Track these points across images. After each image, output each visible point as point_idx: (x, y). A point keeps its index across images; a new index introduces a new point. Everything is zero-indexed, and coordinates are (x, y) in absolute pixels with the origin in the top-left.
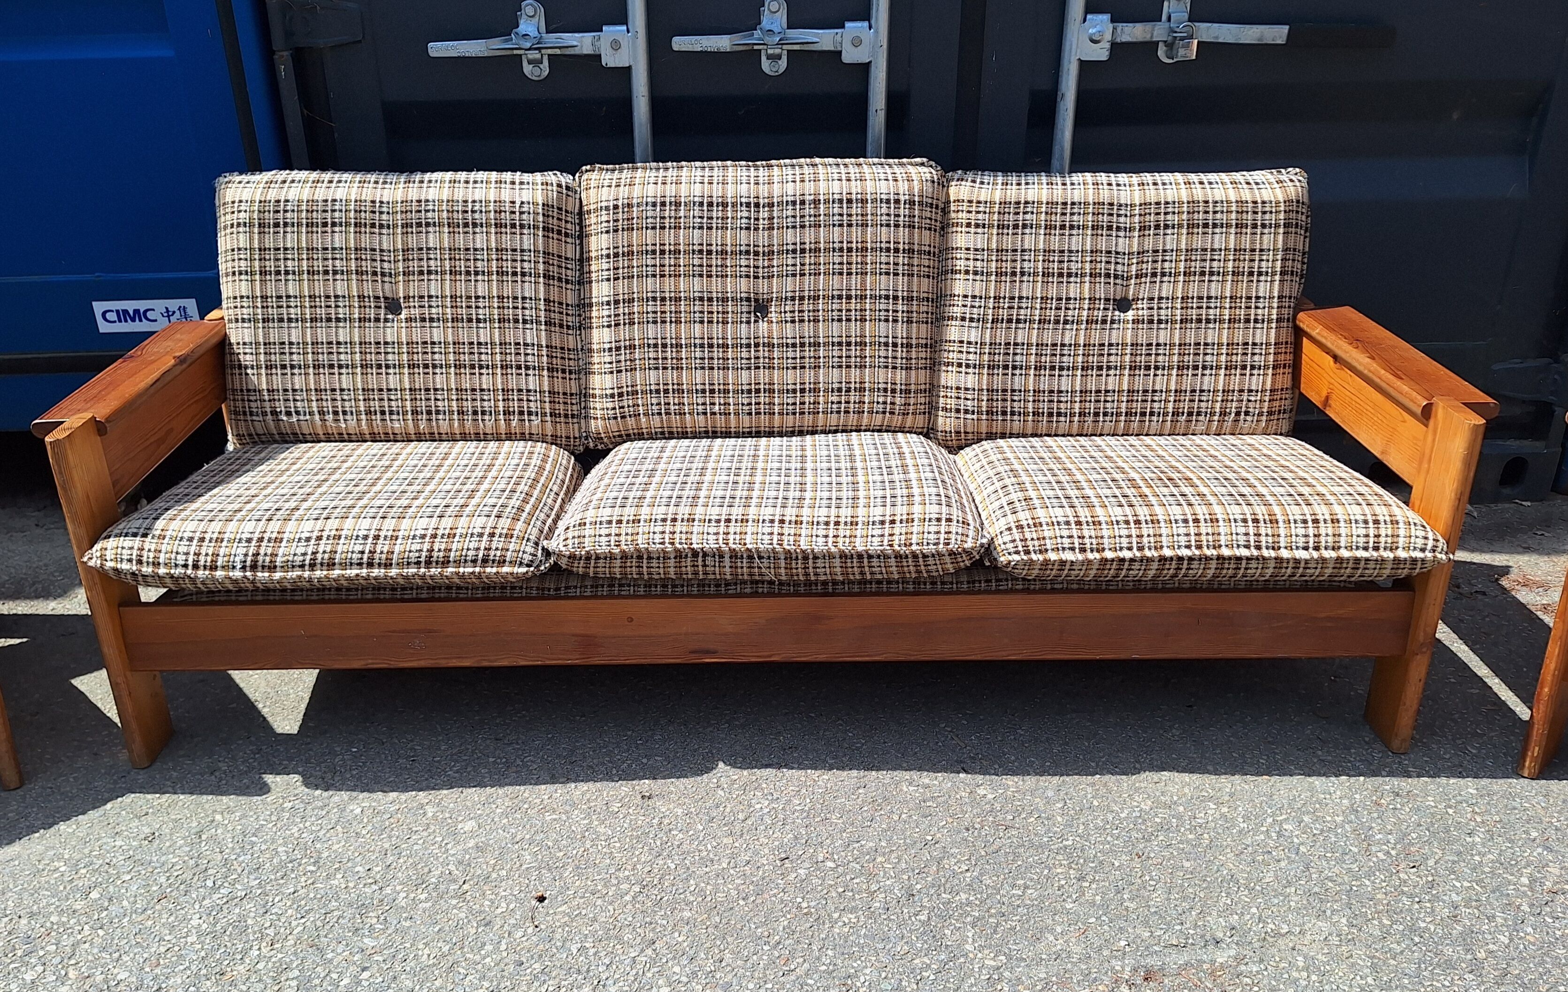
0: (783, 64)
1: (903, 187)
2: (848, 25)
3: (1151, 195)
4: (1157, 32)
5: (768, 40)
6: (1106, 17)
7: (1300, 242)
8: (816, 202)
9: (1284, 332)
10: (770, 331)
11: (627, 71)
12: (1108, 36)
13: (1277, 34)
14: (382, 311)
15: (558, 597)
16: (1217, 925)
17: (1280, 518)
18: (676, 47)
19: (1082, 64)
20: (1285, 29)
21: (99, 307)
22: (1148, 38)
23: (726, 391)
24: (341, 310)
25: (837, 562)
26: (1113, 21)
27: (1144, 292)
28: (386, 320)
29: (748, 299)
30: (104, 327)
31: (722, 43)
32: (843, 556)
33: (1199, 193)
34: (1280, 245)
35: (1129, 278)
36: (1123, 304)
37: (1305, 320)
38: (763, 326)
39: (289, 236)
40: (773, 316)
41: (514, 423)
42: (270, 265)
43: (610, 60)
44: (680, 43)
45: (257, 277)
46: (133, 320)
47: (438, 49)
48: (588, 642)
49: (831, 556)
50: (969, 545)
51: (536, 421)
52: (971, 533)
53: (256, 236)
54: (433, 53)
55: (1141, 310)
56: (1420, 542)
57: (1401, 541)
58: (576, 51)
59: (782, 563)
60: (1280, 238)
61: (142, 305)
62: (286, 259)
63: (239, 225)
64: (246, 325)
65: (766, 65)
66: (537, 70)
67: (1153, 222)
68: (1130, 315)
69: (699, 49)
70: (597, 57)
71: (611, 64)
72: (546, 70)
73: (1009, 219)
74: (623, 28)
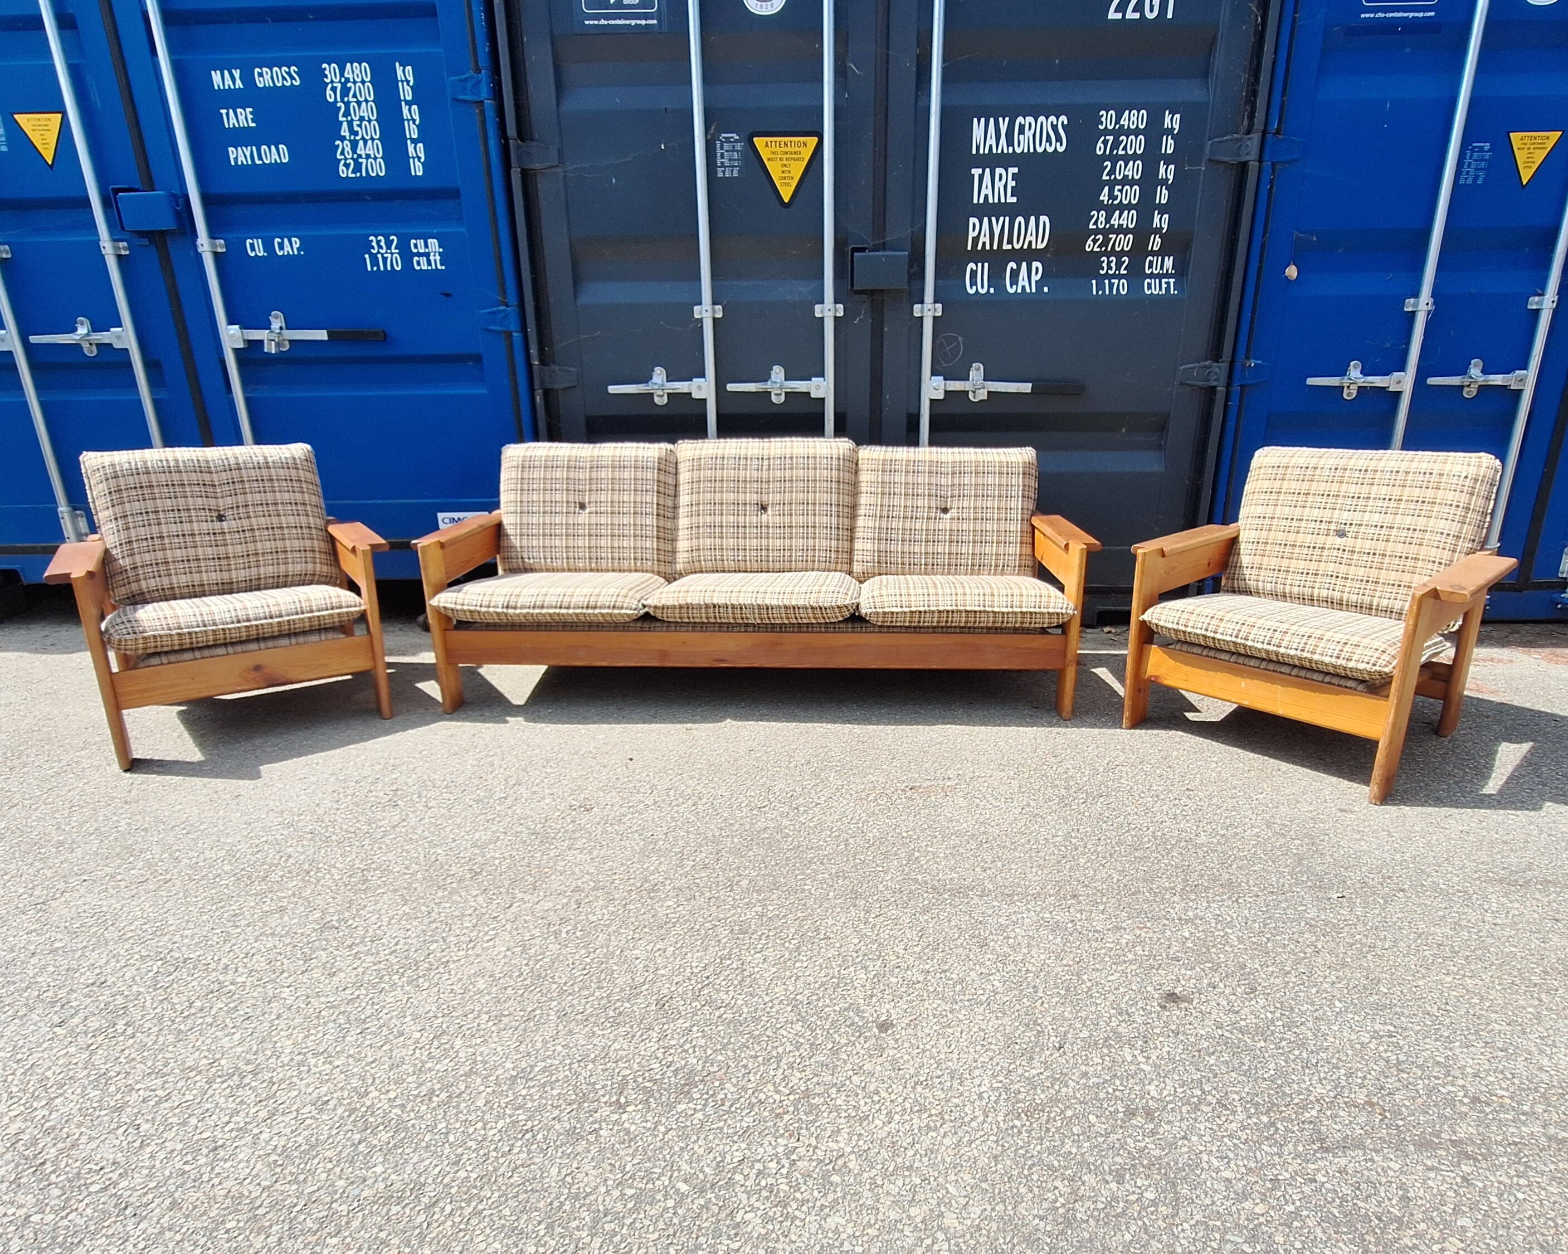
0: (783, 398)
1: (835, 452)
2: (813, 379)
3: (957, 458)
4: (968, 386)
5: (774, 386)
6: (941, 378)
7: (1034, 483)
8: (791, 458)
9: (1025, 526)
10: (768, 520)
11: (704, 401)
12: (942, 387)
13: (1026, 388)
14: (577, 509)
16: (951, 773)
17: (996, 594)
18: (729, 389)
19: (932, 400)
20: (1030, 385)
21: (441, 516)
22: (963, 389)
23: (746, 550)
24: (557, 508)
25: (783, 611)
26: (945, 379)
27: (955, 504)
28: (579, 513)
29: (757, 504)
31: (751, 387)
32: (786, 607)
33: (980, 458)
34: (1021, 483)
35: (947, 498)
36: (945, 510)
37: (1036, 521)
38: (764, 517)
39: (535, 472)
40: (769, 512)
41: (638, 565)
42: (526, 486)
43: (696, 395)
44: (731, 387)
45: (519, 492)
47: (613, 389)
48: (663, 654)
49: (780, 607)
50: (847, 602)
51: (650, 563)
52: (848, 598)
53: (520, 473)
54: (610, 391)
55: (953, 513)
56: (1060, 605)
57: (1051, 605)
58: (680, 391)
59: (756, 611)
60: (1021, 480)
62: (533, 484)
64: (511, 515)
65: (774, 399)
66: (661, 400)
67: (958, 470)
68: (948, 516)
69: (740, 390)
70: (690, 394)
71: (697, 397)
72: (665, 400)
73: (887, 468)
74: (703, 380)
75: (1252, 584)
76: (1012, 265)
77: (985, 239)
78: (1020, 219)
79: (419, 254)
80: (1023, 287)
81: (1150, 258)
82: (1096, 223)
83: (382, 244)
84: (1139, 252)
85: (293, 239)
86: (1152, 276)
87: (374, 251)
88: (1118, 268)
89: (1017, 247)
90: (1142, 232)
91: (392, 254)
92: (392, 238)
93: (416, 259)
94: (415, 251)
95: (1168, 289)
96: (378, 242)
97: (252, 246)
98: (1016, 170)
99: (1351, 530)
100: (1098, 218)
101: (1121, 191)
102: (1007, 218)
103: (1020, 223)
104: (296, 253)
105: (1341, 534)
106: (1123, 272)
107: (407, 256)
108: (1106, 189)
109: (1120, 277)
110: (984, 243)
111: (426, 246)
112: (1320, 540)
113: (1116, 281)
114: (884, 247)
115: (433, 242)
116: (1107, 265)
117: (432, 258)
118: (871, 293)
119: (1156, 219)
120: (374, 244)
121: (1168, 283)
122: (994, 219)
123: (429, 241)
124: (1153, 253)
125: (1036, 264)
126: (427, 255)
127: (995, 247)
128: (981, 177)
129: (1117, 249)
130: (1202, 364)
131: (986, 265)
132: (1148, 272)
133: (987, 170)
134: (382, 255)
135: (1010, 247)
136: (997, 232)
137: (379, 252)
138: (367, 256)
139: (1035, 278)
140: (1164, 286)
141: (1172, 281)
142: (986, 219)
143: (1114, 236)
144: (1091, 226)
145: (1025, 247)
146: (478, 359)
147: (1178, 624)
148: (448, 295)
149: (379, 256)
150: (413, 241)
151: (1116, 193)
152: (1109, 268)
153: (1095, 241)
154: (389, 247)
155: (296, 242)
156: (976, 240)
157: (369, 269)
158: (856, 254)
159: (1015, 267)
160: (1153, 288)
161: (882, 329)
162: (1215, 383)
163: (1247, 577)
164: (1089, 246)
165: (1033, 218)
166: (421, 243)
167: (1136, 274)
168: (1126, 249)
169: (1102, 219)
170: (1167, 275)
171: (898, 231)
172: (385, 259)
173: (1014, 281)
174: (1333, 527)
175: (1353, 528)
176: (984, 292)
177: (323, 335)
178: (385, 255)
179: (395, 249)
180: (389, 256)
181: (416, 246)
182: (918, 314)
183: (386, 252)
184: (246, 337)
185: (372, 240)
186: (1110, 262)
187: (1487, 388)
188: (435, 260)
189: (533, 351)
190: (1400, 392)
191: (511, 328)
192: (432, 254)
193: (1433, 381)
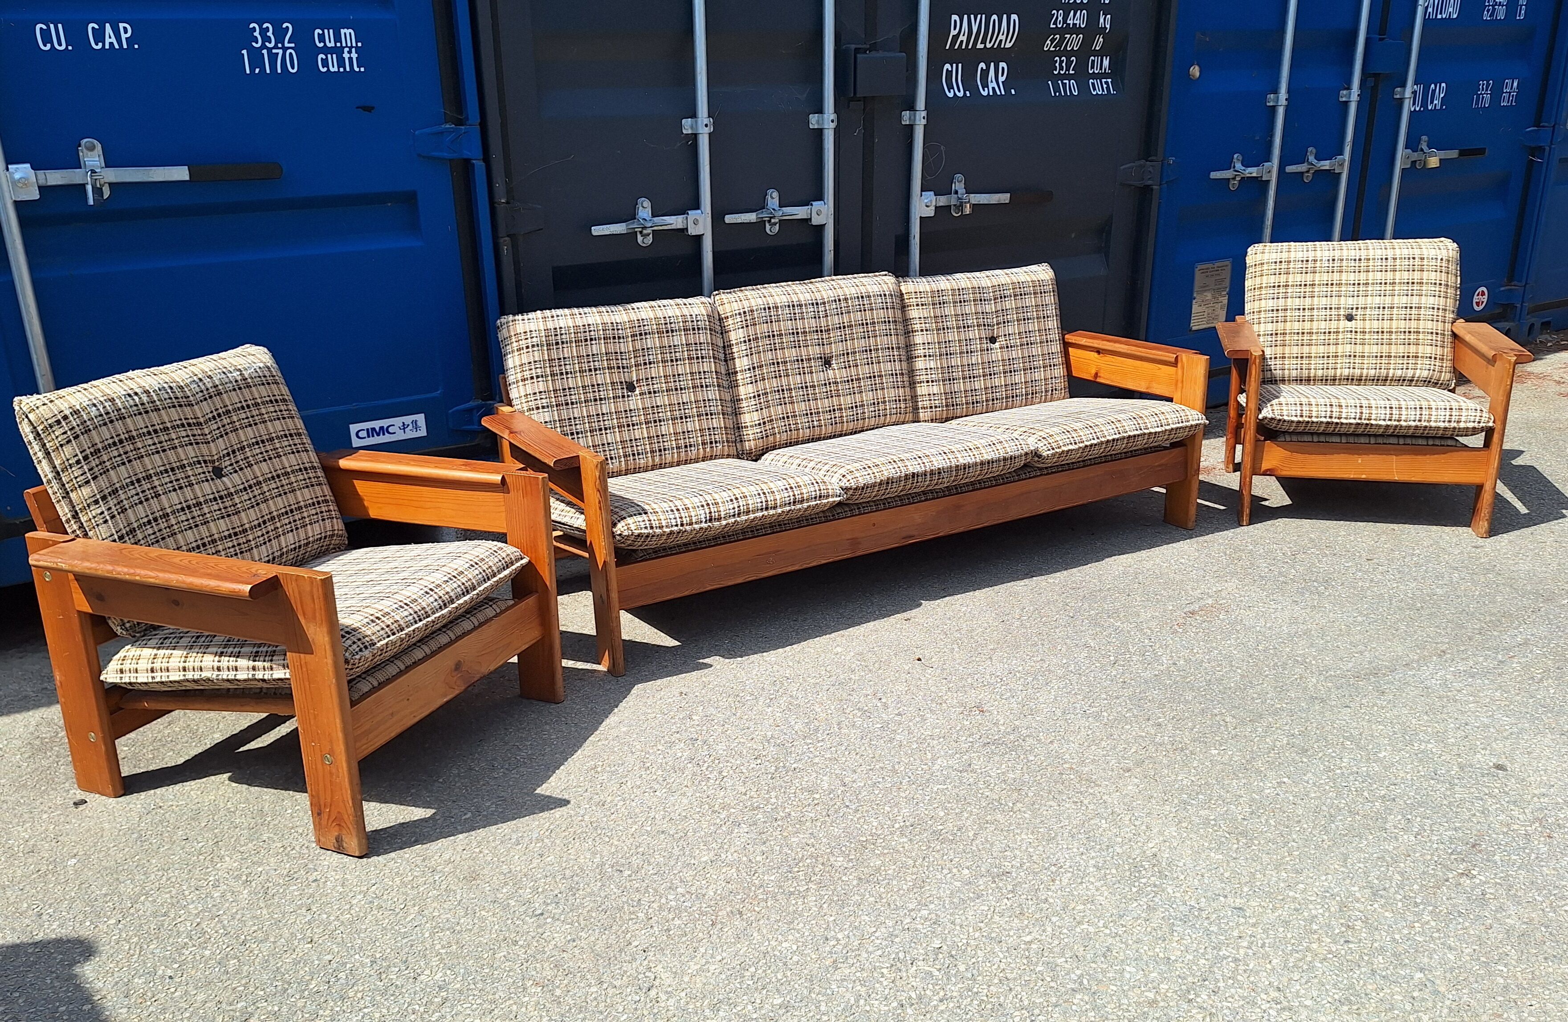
0: (778, 228)
1: (885, 288)
2: (813, 203)
3: (995, 281)
4: (953, 200)
5: (769, 214)
6: (932, 193)
8: (846, 299)
9: (1062, 345)
10: (835, 374)
11: (701, 237)
12: (934, 204)
13: (1005, 198)
14: (625, 391)
18: (726, 222)
19: (922, 219)
20: (1008, 195)
21: (353, 428)
22: (949, 203)
23: (818, 413)
24: (602, 393)
26: (935, 194)
27: (1001, 333)
28: (628, 396)
29: (821, 358)
31: (750, 217)
34: (1053, 302)
35: (994, 325)
36: (993, 340)
38: (830, 372)
39: (565, 350)
40: (835, 366)
41: (708, 450)
42: (557, 370)
43: (692, 231)
44: (729, 219)
45: (549, 378)
53: (546, 352)
54: (594, 233)
55: (1002, 342)
58: (673, 227)
60: (1052, 298)
61: (385, 423)
62: (565, 365)
63: (533, 346)
64: (546, 410)
65: (769, 229)
66: (646, 241)
67: (1000, 295)
68: (997, 345)
69: (739, 221)
70: (684, 230)
71: (693, 234)
72: (649, 240)
73: (936, 300)
74: (699, 211)
75: (1278, 373)
76: (982, 65)
77: (963, 38)
78: (995, 17)
79: (326, 50)
80: (993, 88)
81: (1092, 58)
82: (1055, 23)
84: (1085, 51)
85: (122, 25)
86: (1095, 76)
87: (256, 45)
88: (1068, 69)
89: (989, 46)
90: (1091, 30)
91: (285, 49)
92: (284, 25)
93: (321, 56)
94: (321, 45)
95: (1108, 88)
96: (263, 32)
97: (46, 35)
99: (1359, 313)
100: (1057, 18)
102: (984, 16)
103: (994, 20)
104: (125, 46)
105: (1350, 318)
106: (1072, 72)
107: (308, 52)
109: (1069, 77)
110: (962, 42)
111: (338, 38)
112: (1334, 325)
113: (1066, 82)
114: (873, 48)
115: (348, 33)
116: (1060, 65)
117: (346, 55)
118: (866, 100)
119: (1102, 20)
121: (1106, 83)
122: (972, 16)
123: (343, 31)
124: (1096, 53)
125: (1002, 65)
126: (339, 51)
127: (970, 47)
129: (1069, 49)
130: (1138, 163)
131: (960, 65)
132: (1090, 72)
134: (269, 50)
135: (982, 46)
136: (975, 29)
137: (263, 46)
138: (245, 52)
139: (1001, 79)
140: (1105, 86)
141: (1109, 81)
142: (966, 16)
143: (1068, 36)
144: (1052, 26)
145: (995, 46)
146: (409, 199)
147: (1302, 416)
148: (368, 109)
149: (265, 52)
150: (318, 31)
152: (1061, 68)
153: (1053, 40)
154: (280, 38)
155: (126, 30)
156: (956, 37)
157: (248, 71)
158: (858, 55)
159: (984, 68)
160: (1099, 88)
161: (873, 143)
162: (1150, 182)
163: (1273, 367)
164: (1048, 46)
165: (1005, 16)
166: (329, 34)
167: (1082, 76)
168: (1075, 49)
169: (1060, 18)
170: (1105, 76)
171: (890, 32)
172: (273, 58)
173: (985, 85)
174: (1342, 312)
175: (1360, 312)
176: (960, 94)
177: (181, 173)
178: (274, 51)
179: (289, 42)
180: (280, 52)
181: (322, 38)
182: (906, 121)
183: (276, 47)
184: (42, 182)
185: (254, 29)
186: (1061, 62)
187: (1319, 173)
188: (350, 59)
189: (499, 186)
190: (1268, 182)
191: (467, 154)
192: (346, 50)
193: (1290, 169)
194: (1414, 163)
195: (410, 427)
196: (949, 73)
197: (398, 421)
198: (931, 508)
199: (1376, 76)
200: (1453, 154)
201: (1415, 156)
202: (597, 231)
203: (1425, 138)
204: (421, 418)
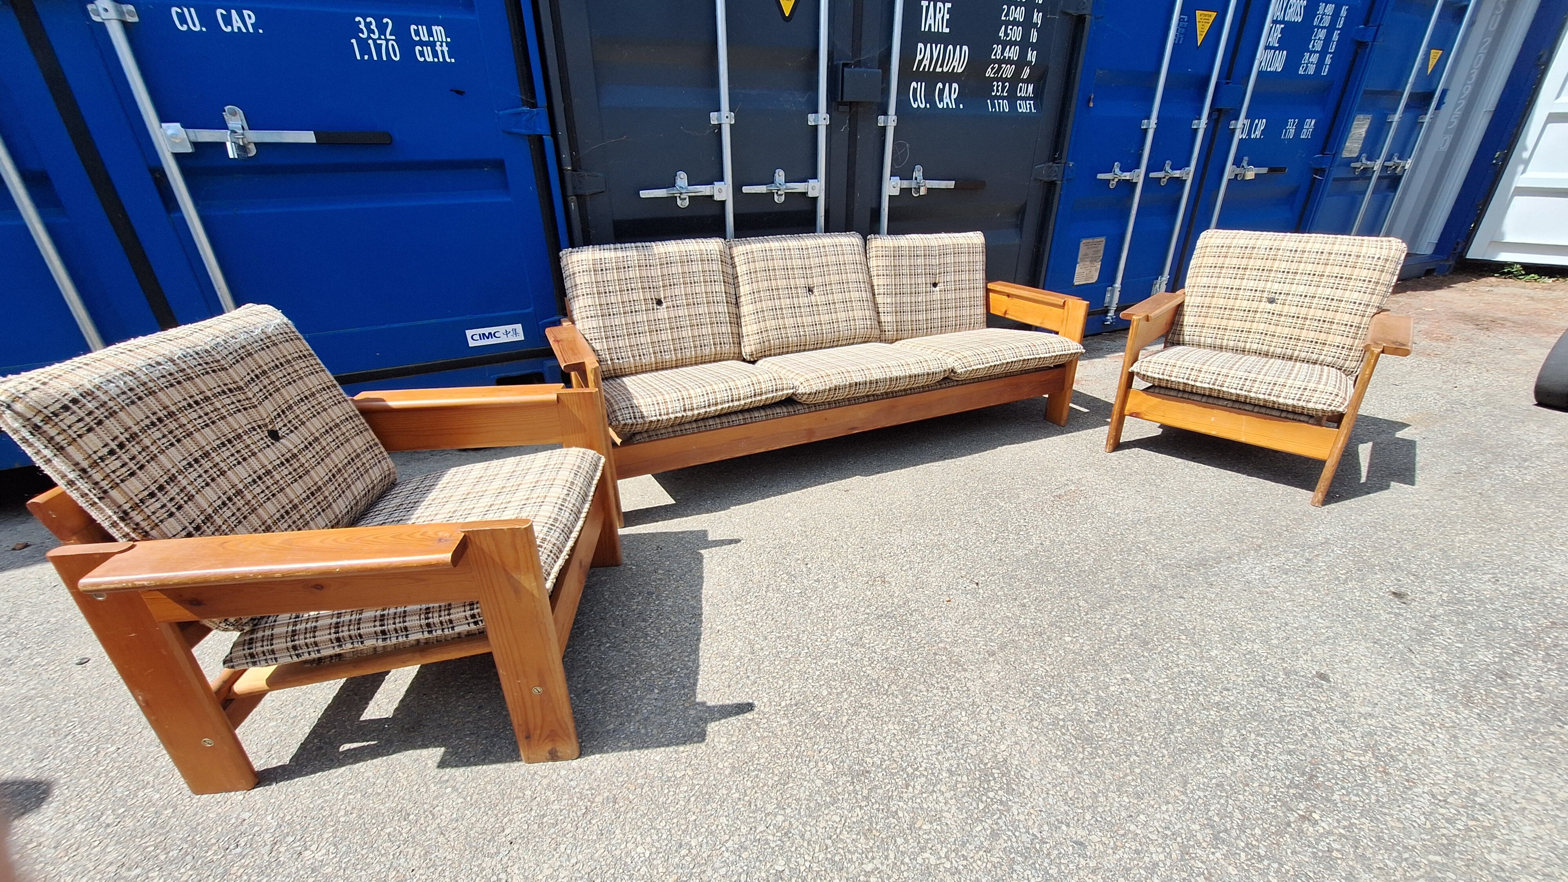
0: (784, 198)
2: (809, 181)
3: (940, 242)
4: (913, 184)
5: (777, 188)
6: (898, 178)
7: (985, 258)
9: (983, 291)
10: (816, 300)
12: (899, 186)
13: (951, 184)
14: (655, 305)
15: (795, 414)
18: (744, 191)
19: (890, 197)
20: (953, 182)
21: (469, 333)
22: (910, 186)
24: (636, 307)
26: (900, 179)
27: (942, 279)
28: (657, 309)
29: (806, 287)
30: (472, 344)
31: (762, 189)
33: (954, 241)
34: (979, 259)
35: (936, 274)
36: (936, 285)
37: (991, 286)
38: (813, 297)
39: (609, 275)
40: (816, 293)
42: (601, 290)
43: (718, 197)
44: (746, 189)
45: (597, 295)
46: (488, 338)
48: (811, 432)
51: (727, 347)
53: (593, 277)
54: (643, 196)
55: (941, 286)
58: (703, 194)
60: (979, 257)
61: (492, 330)
62: (608, 286)
65: (776, 199)
66: (683, 204)
67: (943, 252)
68: (937, 288)
69: (752, 192)
70: (712, 196)
71: (718, 199)
72: (687, 203)
73: (897, 253)
74: (723, 184)
76: (940, 85)
77: (926, 62)
78: (950, 47)
79: (422, 43)
80: (947, 103)
81: (1021, 84)
83: (373, 27)
84: (1015, 80)
85: (246, 12)
86: (1021, 98)
87: (365, 36)
88: (1002, 92)
89: (945, 70)
90: (1021, 63)
91: (387, 41)
92: (385, 20)
93: (418, 48)
94: (417, 39)
95: (1030, 108)
96: (368, 25)
97: (181, 17)
98: (949, 5)
100: (997, 51)
101: (1011, 29)
102: (942, 46)
103: (950, 50)
104: (251, 30)
106: (1005, 94)
107: (406, 44)
108: (1003, 27)
109: (1003, 98)
110: (925, 65)
111: (430, 34)
113: (1001, 101)
114: (858, 64)
115: (438, 30)
116: (997, 88)
117: (438, 48)
118: (850, 104)
119: (1029, 55)
120: (362, 26)
121: (1030, 104)
122: (934, 45)
123: (434, 28)
124: (1023, 81)
125: (955, 85)
126: (432, 45)
127: (931, 70)
128: (928, 8)
129: (1004, 76)
130: (1047, 164)
131: (923, 84)
132: (1019, 95)
133: (932, 3)
134: (374, 41)
135: (940, 70)
136: (935, 56)
137: (369, 37)
138: (354, 41)
139: (954, 96)
140: (1028, 106)
141: (1032, 102)
142: (929, 45)
143: (1004, 66)
144: (993, 57)
145: (950, 71)
146: (499, 165)
148: (460, 93)
149: (370, 42)
150: (413, 27)
151: (1009, 31)
152: (998, 91)
153: (993, 68)
154: (382, 32)
155: (251, 18)
156: (921, 61)
157: (359, 58)
158: (845, 69)
159: (941, 87)
160: (1024, 107)
161: (856, 136)
162: (1055, 179)
164: (989, 73)
165: (958, 47)
166: (423, 29)
167: (1012, 98)
168: (1009, 76)
169: (999, 51)
170: (1029, 98)
171: (871, 53)
172: (378, 47)
173: (941, 100)
176: (923, 106)
177: (309, 137)
178: (379, 42)
179: (390, 35)
180: (384, 43)
181: (417, 33)
182: (881, 124)
183: (380, 38)
184: (193, 139)
185: (359, 22)
186: (998, 86)
187: (1172, 179)
188: (442, 52)
189: (565, 156)
190: (1136, 183)
191: (539, 131)
192: (438, 44)
193: (1152, 175)
194: (1236, 175)
195: (512, 333)
196: (915, 90)
197: (502, 329)
198: (872, 407)
199: (1220, 111)
200: (1264, 170)
201: (1238, 171)
202: (644, 194)
203: (1246, 158)
204: (519, 327)
